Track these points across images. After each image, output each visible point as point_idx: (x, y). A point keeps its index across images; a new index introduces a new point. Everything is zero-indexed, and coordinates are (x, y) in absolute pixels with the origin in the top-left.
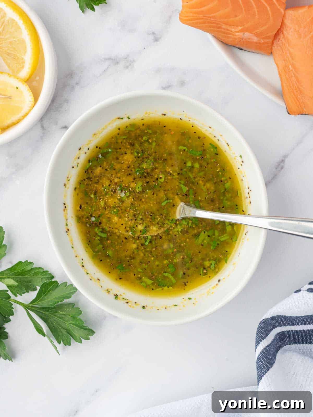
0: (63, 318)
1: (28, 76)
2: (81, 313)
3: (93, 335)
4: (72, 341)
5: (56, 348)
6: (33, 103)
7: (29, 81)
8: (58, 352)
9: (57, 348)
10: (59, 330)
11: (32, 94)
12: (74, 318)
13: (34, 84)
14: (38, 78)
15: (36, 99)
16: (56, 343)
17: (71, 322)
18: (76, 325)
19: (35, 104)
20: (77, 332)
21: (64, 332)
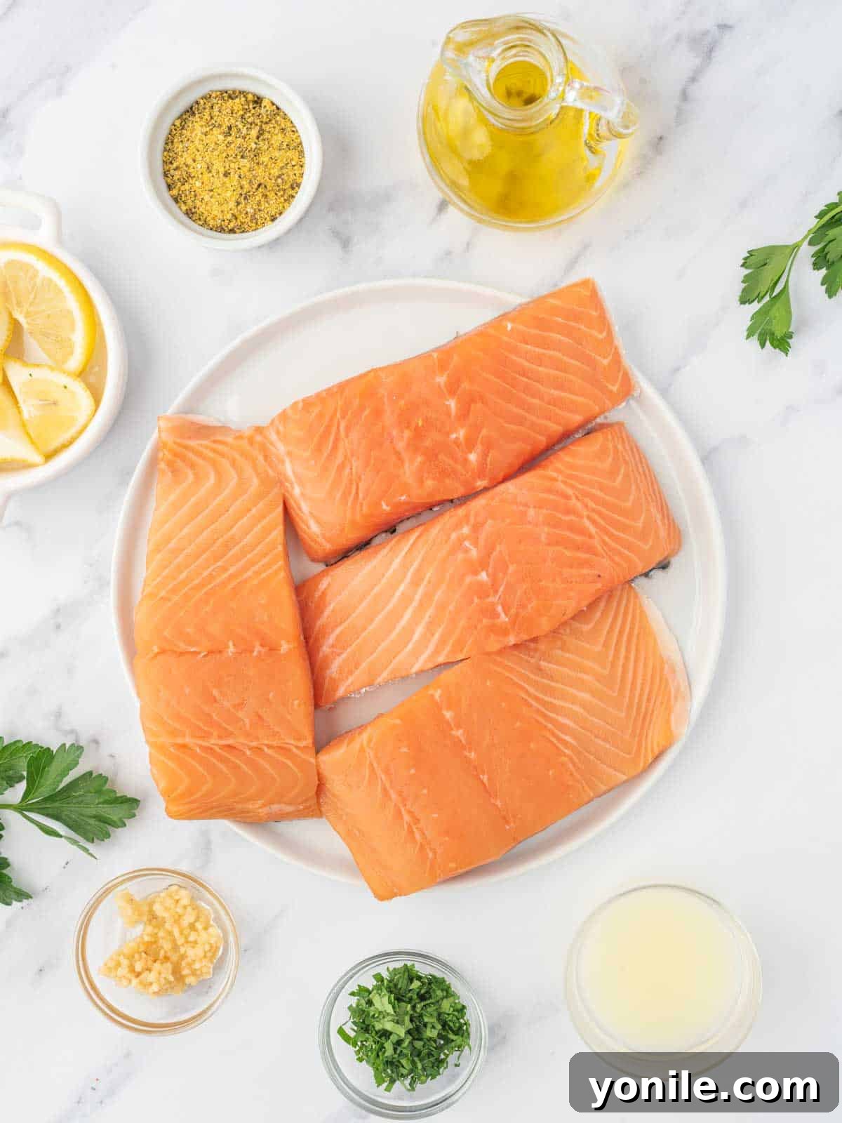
0: (82, 801)
1: (81, 366)
2: (107, 779)
3: (138, 806)
4: (110, 829)
5: (86, 850)
6: (94, 408)
7: (82, 375)
8: (92, 855)
9: (88, 850)
10: (83, 823)
11: (90, 394)
12: (99, 792)
13: (92, 379)
14: (97, 369)
15: (97, 402)
16: (83, 842)
17: (97, 801)
18: (105, 802)
19: (96, 410)
20: (113, 813)
21: (92, 821)
